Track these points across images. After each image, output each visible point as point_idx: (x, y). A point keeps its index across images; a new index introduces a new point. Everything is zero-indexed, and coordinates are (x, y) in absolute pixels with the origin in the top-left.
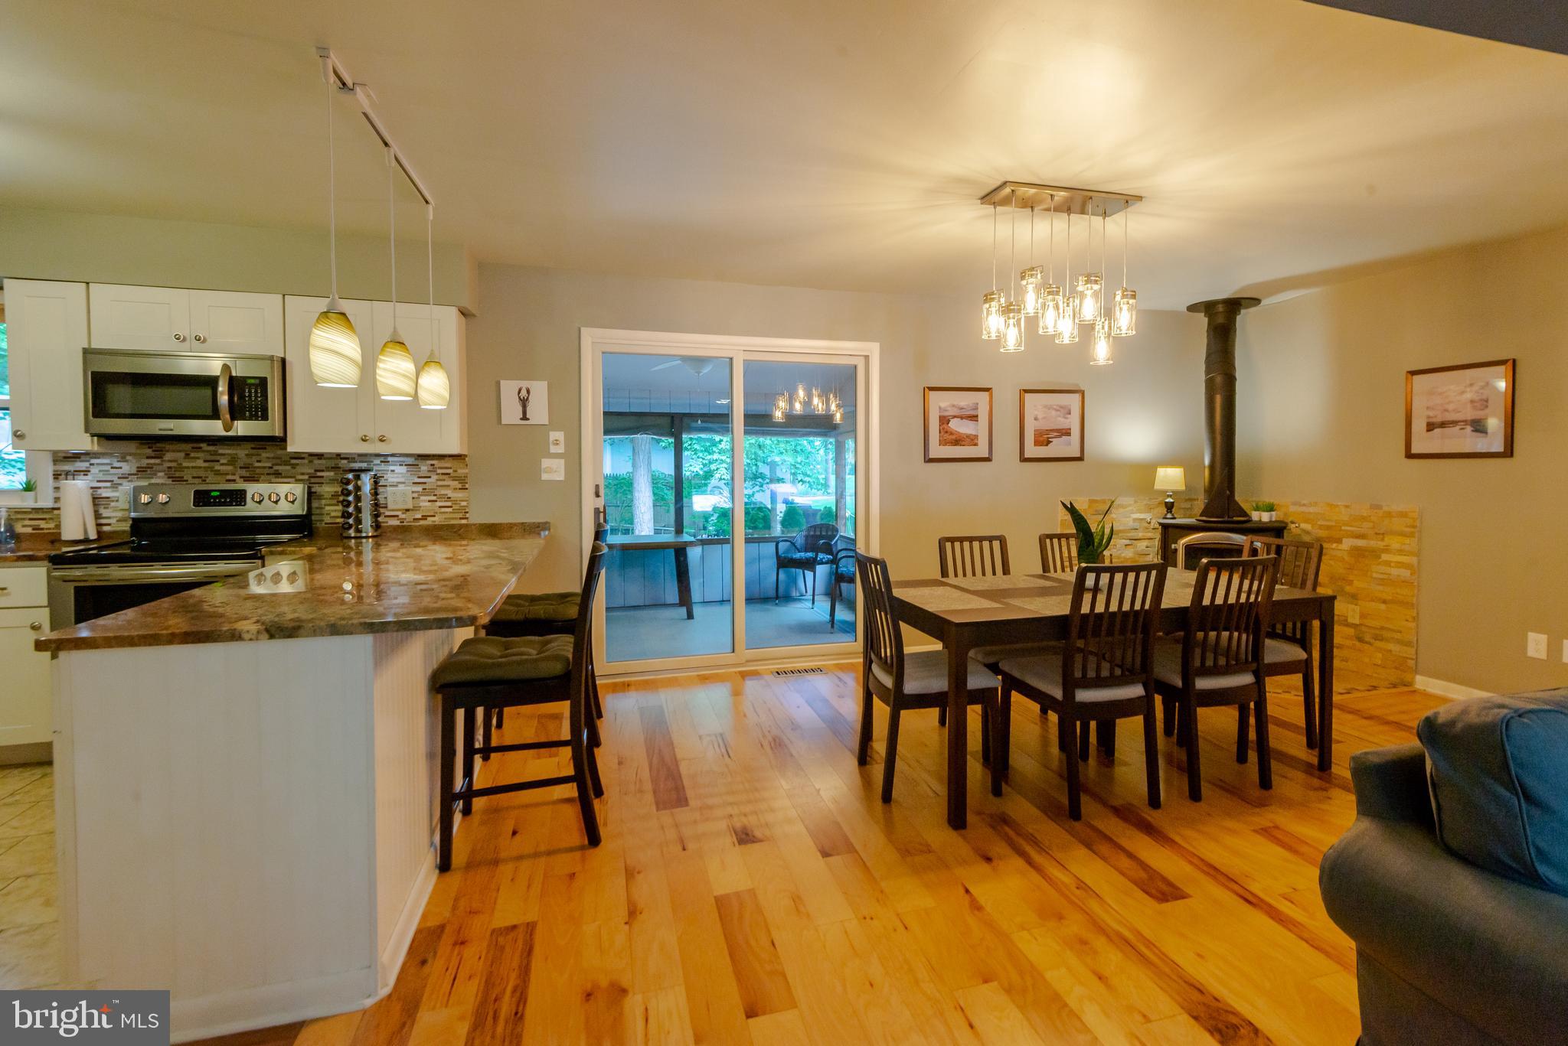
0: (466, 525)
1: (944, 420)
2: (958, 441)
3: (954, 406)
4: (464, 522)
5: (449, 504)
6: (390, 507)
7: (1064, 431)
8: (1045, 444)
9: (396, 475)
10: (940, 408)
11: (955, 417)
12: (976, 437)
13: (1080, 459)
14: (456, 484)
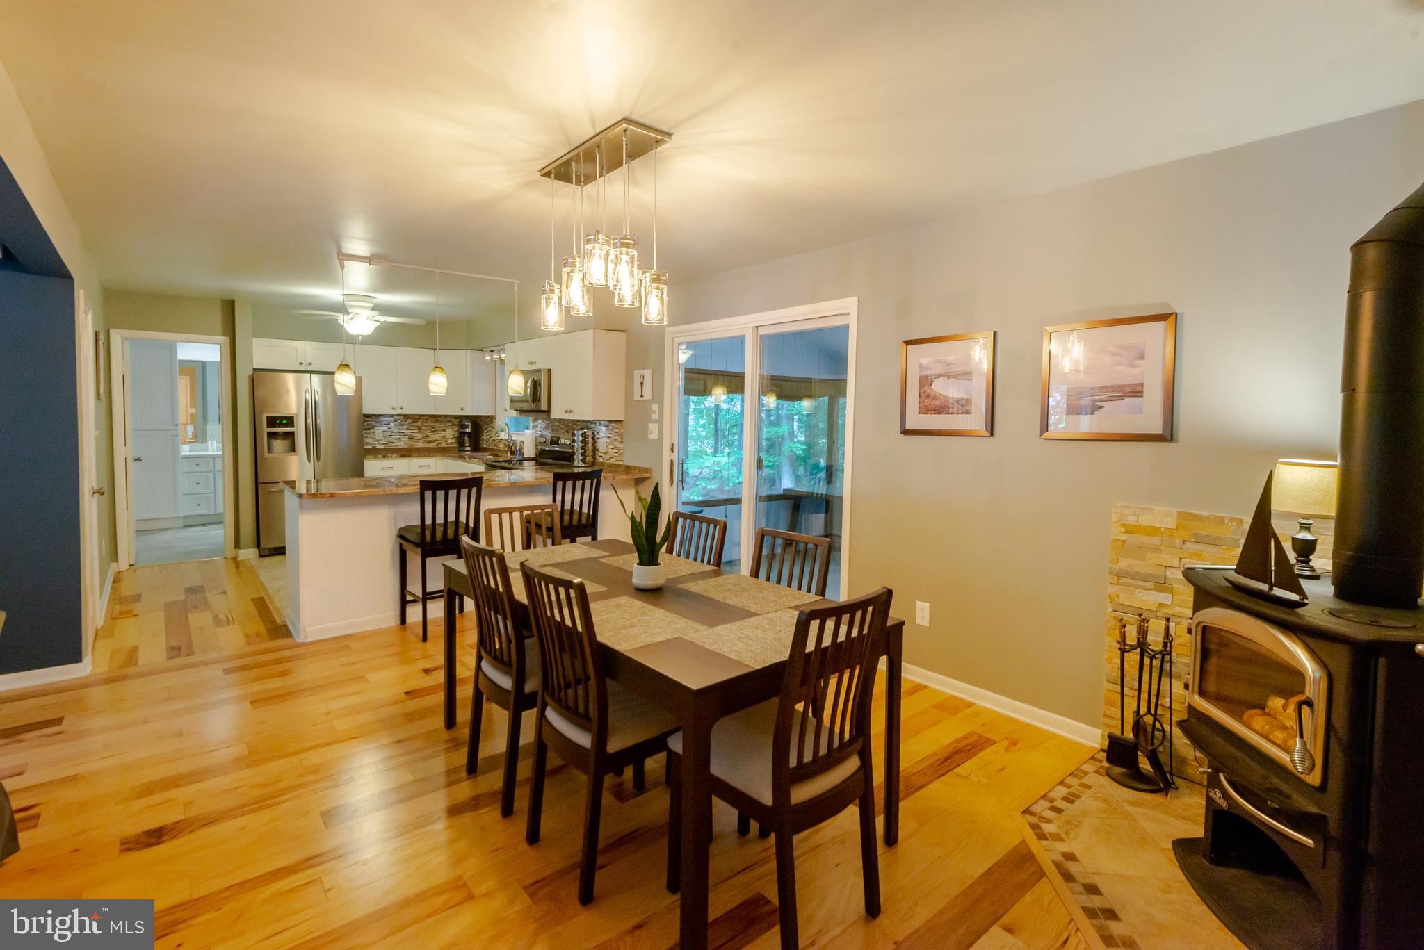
0: (621, 465)
1: (925, 381)
2: (942, 409)
3: (939, 361)
4: (621, 463)
5: (617, 451)
6: (600, 450)
7: (1128, 389)
8: (1089, 410)
9: (602, 431)
10: (921, 365)
11: (939, 376)
12: (969, 401)
13: (1167, 436)
14: (619, 438)
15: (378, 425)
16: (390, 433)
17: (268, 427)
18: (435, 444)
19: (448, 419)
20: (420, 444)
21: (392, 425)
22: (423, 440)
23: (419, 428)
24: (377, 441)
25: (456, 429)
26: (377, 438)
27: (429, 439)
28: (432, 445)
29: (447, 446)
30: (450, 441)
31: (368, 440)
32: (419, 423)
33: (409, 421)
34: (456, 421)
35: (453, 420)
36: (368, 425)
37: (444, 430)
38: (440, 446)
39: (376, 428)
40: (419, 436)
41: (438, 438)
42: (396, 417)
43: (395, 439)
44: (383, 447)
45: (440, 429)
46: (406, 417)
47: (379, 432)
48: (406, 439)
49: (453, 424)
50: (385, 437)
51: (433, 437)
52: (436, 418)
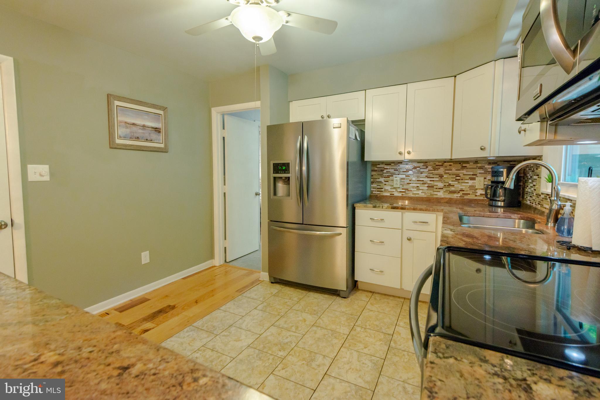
15: (397, 172)
16: (408, 181)
17: (274, 173)
18: (459, 195)
19: (479, 165)
20: (441, 194)
21: (410, 172)
22: (445, 189)
23: (441, 176)
24: (395, 188)
25: (489, 177)
26: (395, 186)
27: (452, 189)
28: (455, 196)
29: (476, 198)
30: (480, 192)
31: (388, 188)
32: (441, 171)
33: (430, 168)
34: (489, 167)
35: (487, 166)
36: (387, 172)
37: (473, 179)
38: (466, 197)
39: (394, 176)
40: (440, 185)
41: (463, 188)
42: (416, 165)
43: (413, 187)
44: (400, 195)
45: (468, 177)
46: (425, 163)
47: (397, 179)
48: (425, 187)
49: (486, 172)
50: (403, 185)
51: (458, 186)
52: (462, 163)
